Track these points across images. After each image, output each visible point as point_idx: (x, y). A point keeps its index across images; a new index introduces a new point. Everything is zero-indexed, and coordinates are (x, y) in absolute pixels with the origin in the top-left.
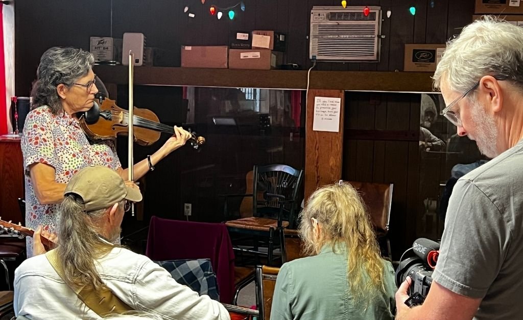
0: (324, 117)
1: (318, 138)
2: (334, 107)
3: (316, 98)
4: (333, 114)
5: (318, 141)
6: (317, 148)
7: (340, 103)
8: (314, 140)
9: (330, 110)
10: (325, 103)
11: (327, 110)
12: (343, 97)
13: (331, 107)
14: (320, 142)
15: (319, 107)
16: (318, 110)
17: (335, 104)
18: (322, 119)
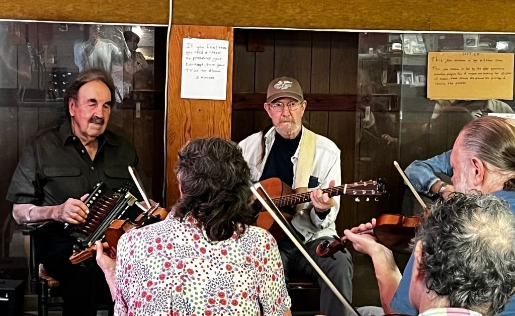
0: (200, 74)
1: (188, 112)
2: (218, 56)
3: (185, 41)
4: (215, 68)
5: (189, 117)
6: (187, 128)
7: (227, 50)
8: (182, 115)
9: (210, 62)
10: (201, 50)
11: (205, 62)
12: (232, 39)
13: (213, 56)
14: (192, 118)
15: (190, 56)
16: (189, 62)
17: (218, 50)
18: (197, 78)
